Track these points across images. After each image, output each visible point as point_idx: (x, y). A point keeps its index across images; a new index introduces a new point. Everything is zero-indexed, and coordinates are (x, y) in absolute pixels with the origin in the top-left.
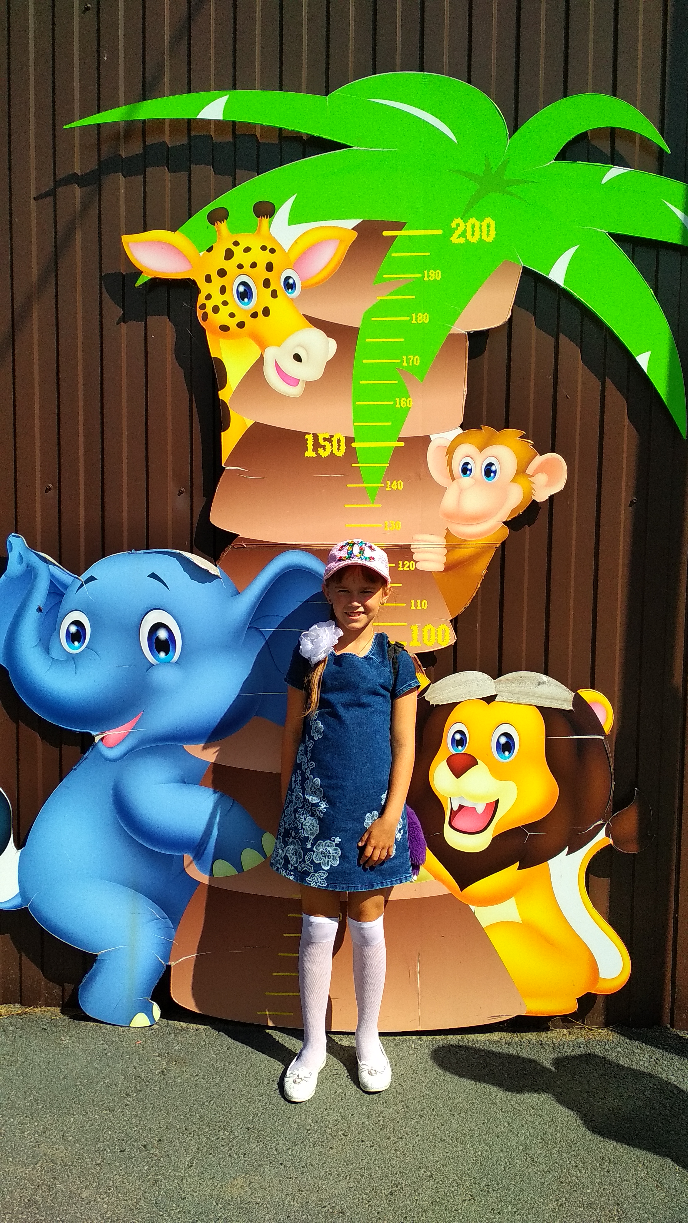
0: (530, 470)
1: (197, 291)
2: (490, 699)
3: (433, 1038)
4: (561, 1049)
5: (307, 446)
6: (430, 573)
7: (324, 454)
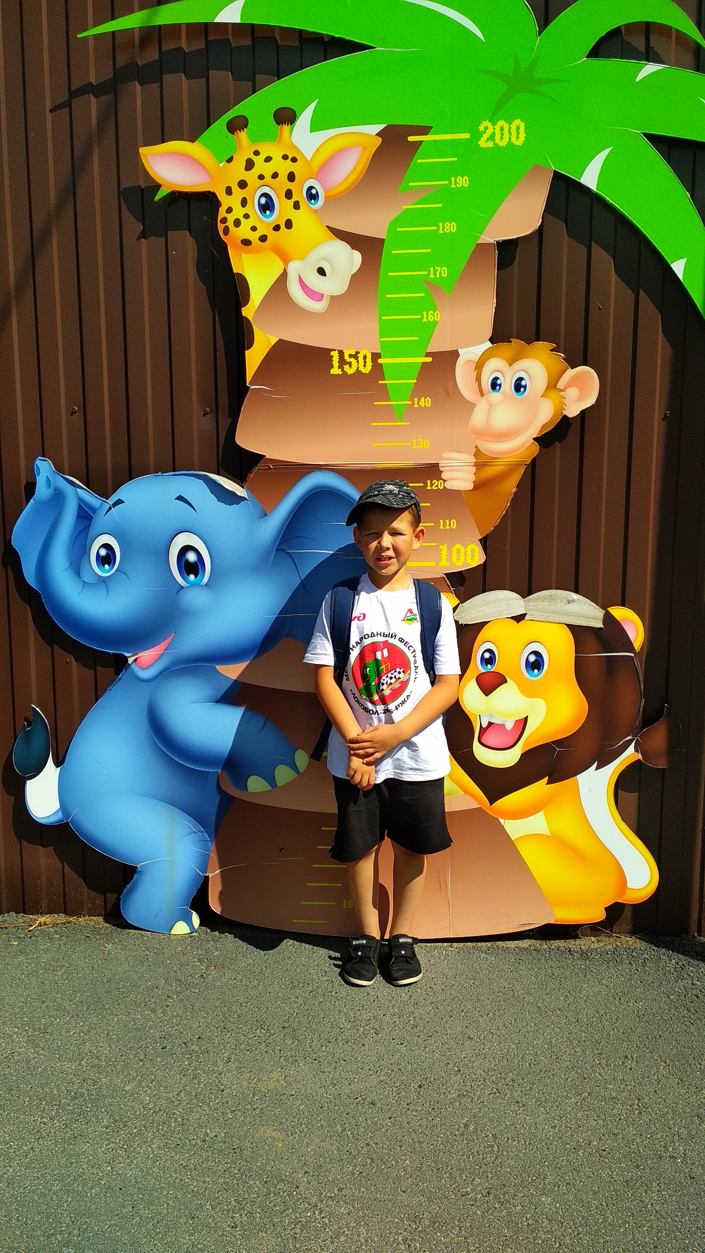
0: (561, 384)
1: (218, 204)
2: (519, 618)
3: (464, 945)
4: (589, 955)
5: (333, 363)
6: (458, 492)
7: (350, 371)
